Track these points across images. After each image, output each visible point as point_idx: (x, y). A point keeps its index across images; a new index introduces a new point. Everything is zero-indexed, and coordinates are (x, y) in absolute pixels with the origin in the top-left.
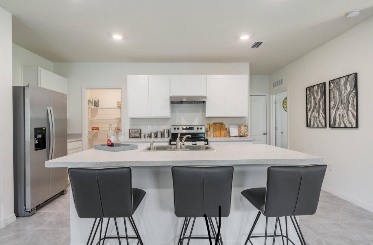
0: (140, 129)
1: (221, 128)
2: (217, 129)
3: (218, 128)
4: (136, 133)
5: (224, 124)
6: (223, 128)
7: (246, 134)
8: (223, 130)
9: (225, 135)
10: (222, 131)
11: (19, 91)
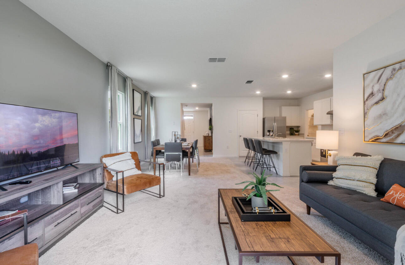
11: (264, 119)
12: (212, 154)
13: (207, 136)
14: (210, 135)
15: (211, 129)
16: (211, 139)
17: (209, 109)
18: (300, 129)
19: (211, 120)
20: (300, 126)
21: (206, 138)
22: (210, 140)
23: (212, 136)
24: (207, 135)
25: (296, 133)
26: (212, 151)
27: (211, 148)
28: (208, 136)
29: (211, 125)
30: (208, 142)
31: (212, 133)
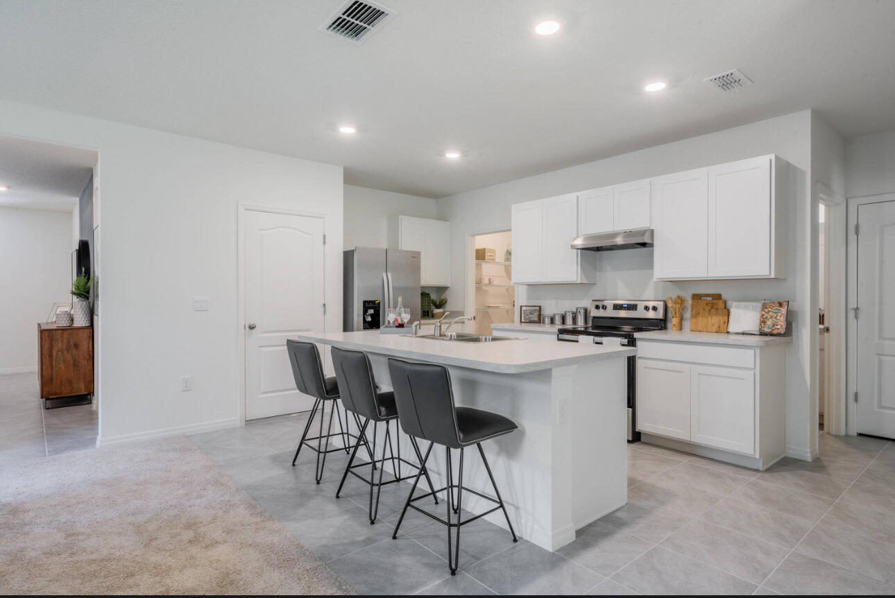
0: (540, 307)
1: (712, 308)
2: (701, 310)
3: (704, 309)
4: (531, 313)
5: (724, 296)
6: (717, 309)
7: (779, 327)
8: (717, 315)
9: (719, 327)
10: (714, 318)
11: (348, 257)
12: (92, 418)
13: (63, 330)
14: (81, 321)
15: (85, 291)
16: (85, 344)
17: (77, 199)
18: (447, 295)
19: (84, 253)
20: (447, 288)
21: (52, 340)
22: (76, 346)
23: (92, 326)
24: (64, 323)
25: (437, 311)
26: (90, 403)
27: (82, 386)
28: (70, 329)
29: (88, 273)
30: (69, 357)
31: (91, 313)
